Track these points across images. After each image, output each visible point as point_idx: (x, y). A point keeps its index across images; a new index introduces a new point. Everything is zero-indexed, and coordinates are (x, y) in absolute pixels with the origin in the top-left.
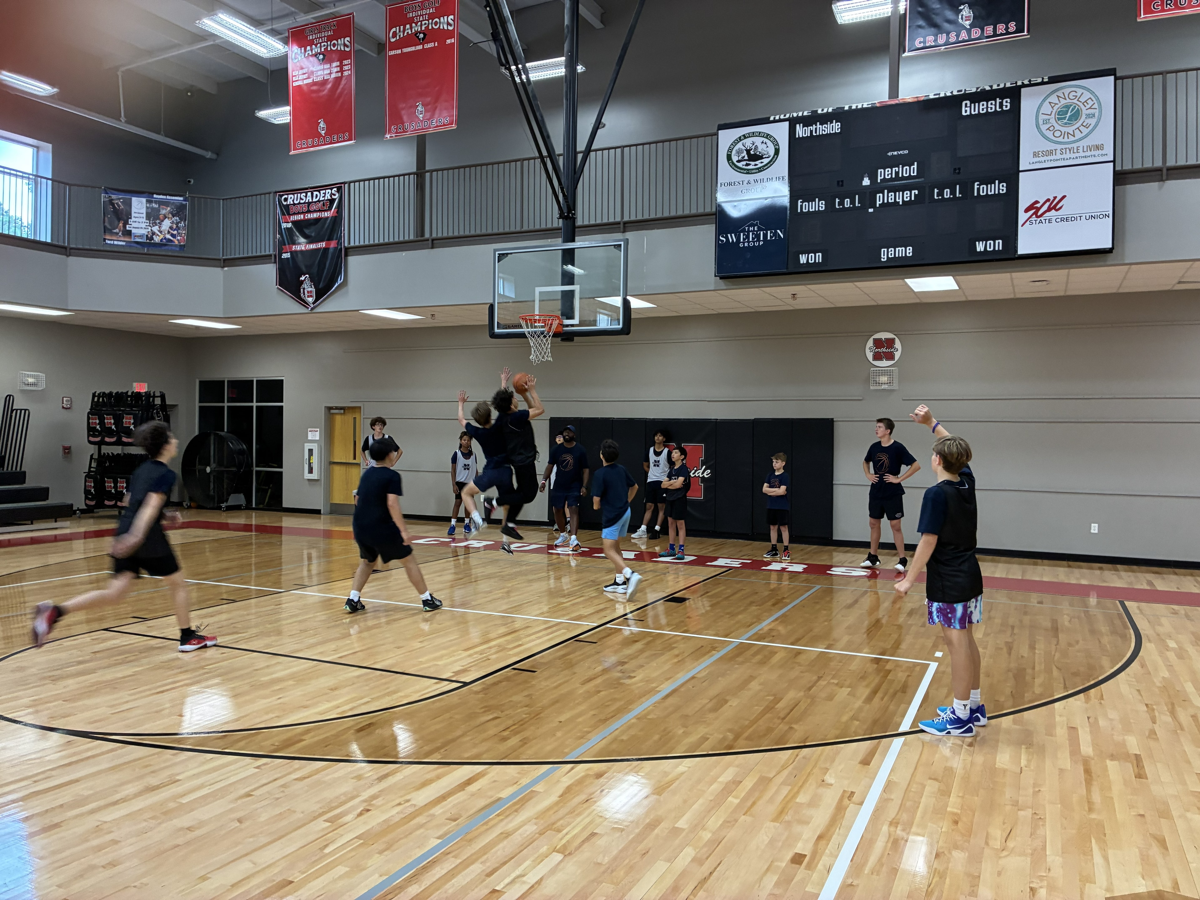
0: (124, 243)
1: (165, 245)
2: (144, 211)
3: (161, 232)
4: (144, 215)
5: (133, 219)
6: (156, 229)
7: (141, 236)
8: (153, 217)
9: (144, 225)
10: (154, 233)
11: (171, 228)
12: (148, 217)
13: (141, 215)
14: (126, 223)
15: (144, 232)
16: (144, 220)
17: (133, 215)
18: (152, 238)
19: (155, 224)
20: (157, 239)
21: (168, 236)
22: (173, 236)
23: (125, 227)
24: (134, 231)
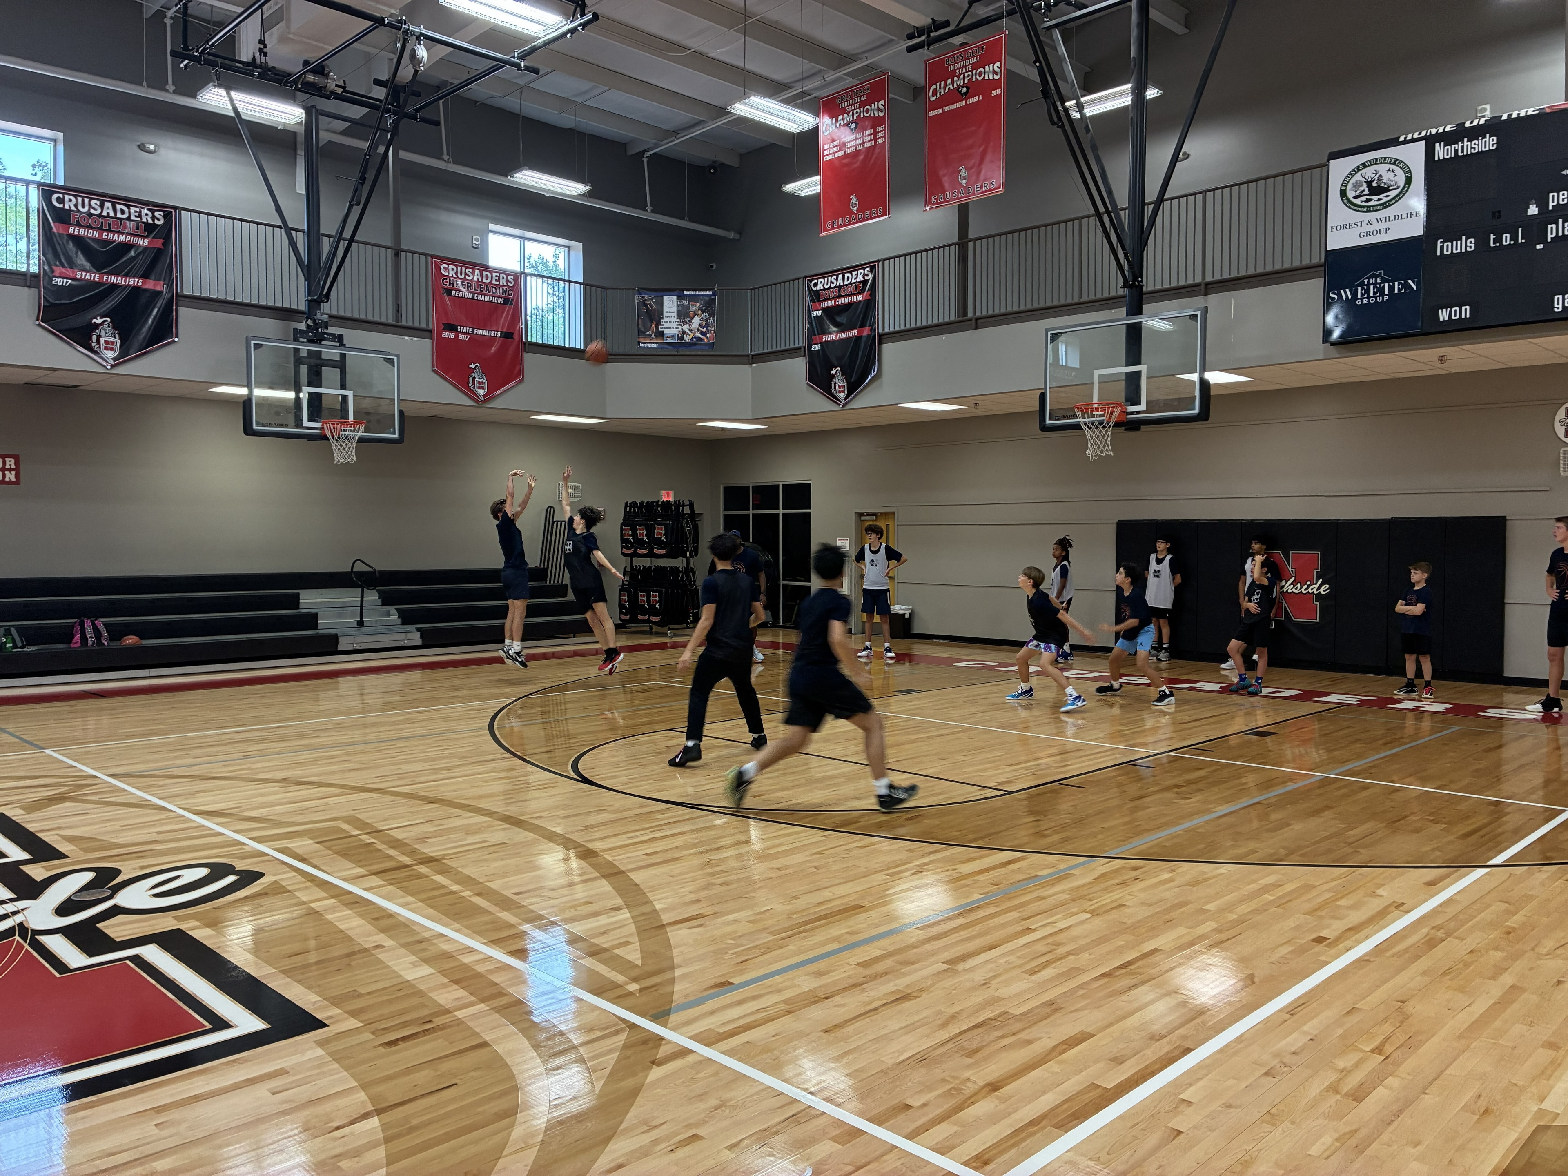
0: (656, 346)
1: (695, 344)
2: (675, 309)
3: (691, 330)
4: (675, 314)
5: (665, 319)
6: (686, 328)
7: (672, 337)
8: (684, 315)
9: (675, 325)
10: (684, 333)
11: (700, 325)
12: (679, 317)
13: (673, 314)
14: (658, 324)
15: (675, 332)
16: (675, 319)
17: (665, 314)
18: (682, 338)
19: (685, 323)
20: (687, 338)
21: (698, 335)
22: (703, 333)
23: (657, 328)
24: (666, 331)
